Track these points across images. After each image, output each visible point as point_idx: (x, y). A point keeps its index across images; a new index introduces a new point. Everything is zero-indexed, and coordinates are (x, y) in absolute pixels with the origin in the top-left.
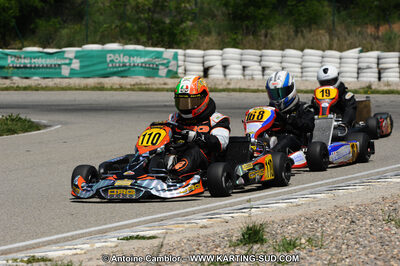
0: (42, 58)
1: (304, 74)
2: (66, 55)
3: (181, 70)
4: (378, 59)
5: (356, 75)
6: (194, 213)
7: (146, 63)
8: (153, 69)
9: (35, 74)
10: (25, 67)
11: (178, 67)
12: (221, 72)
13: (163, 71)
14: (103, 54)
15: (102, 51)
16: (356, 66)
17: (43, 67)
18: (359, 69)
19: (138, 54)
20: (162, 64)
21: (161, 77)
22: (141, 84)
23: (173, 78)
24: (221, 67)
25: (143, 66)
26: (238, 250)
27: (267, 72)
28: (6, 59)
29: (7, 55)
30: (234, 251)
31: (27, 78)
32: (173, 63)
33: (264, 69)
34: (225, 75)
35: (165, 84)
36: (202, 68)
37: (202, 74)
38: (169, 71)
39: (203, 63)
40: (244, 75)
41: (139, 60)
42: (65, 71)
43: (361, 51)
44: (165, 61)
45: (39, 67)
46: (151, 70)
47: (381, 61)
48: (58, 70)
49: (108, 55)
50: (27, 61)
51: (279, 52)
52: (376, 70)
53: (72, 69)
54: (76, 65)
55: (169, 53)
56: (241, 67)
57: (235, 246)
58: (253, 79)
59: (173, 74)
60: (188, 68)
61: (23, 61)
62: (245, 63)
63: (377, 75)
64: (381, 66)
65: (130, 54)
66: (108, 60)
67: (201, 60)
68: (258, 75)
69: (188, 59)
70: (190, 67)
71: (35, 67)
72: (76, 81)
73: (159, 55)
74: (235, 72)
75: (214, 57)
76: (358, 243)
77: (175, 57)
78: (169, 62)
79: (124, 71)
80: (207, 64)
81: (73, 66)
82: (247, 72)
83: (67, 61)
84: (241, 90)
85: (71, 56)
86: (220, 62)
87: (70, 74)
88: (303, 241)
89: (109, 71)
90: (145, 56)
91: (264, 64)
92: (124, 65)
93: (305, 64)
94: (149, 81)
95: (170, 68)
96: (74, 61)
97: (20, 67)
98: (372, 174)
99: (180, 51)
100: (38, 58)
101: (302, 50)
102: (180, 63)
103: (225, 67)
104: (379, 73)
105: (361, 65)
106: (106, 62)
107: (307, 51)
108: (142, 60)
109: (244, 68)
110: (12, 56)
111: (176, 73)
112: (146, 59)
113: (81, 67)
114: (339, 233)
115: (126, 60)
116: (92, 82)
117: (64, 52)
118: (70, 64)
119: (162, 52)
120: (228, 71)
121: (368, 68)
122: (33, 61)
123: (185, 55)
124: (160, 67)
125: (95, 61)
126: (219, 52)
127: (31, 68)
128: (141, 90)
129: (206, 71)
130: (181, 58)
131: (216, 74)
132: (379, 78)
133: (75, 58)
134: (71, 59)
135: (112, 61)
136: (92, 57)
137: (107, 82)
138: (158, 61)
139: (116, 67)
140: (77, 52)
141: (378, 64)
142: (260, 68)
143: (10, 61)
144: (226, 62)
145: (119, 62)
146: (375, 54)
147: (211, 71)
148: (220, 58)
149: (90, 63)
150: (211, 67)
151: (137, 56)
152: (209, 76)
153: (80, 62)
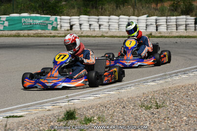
1: (120, 28)
2: (2, 19)
3: (59, 26)
4: (156, 20)
5: (145, 28)
6: (46, 102)
7: (41, 23)
11: (58, 25)
12: (79, 27)
13: (50, 27)
14: (20, 19)
15: (20, 17)
16: (145, 24)
18: (147, 25)
19: (37, 18)
20: (50, 24)
21: (49, 30)
22: (38, 34)
24: (79, 25)
26: (62, 123)
27: (101, 27)
30: (59, 124)
32: (55, 23)
33: (100, 25)
34: (81, 29)
35: (50, 33)
36: (69, 25)
37: (69, 28)
38: (53, 27)
39: (70, 23)
40: (90, 29)
41: (38, 22)
42: (1, 27)
43: (148, 16)
44: (51, 22)
46: (44, 26)
47: (157, 21)
49: (23, 19)
51: (107, 17)
52: (155, 26)
54: (6, 24)
55: (53, 18)
56: (88, 24)
57: (60, 121)
58: (94, 30)
59: (55, 29)
62: (91, 23)
63: (155, 28)
64: (157, 24)
65: (33, 18)
66: (23, 21)
67: (69, 21)
68: (97, 29)
69: (62, 21)
70: (63, 25)
72: (6, 33)
73: (48, 19)
74: (86, 27)
75: (75, 20)
76: (124, 119)
77: (56, 20)
78: (53, 23)
80: (72, 23)
81: (5, 25)
82: (92, 27)
84: (88, 36)
85: (4, 19)
86: (78, 22)
87: (4, 28)
88: (95, 118)
89: (23, 27)
90: (41, 20)
91: (100, 23)
92: (31, 24)
93: (120, 23)
94: (43, 32)
95: (53, 25)
96: (6, 22)
98: (141, 81)
99: (58, 17)
101: (119, 16)
102: (58, 23)
103: (81, 25)
104: (157, 27)
105: (148, 23)
106: (21, 22)
107: (121, 16)
108: (40, 21)
109: (90, 25)
111: (57, 28)
113: (9, 25)
114: (115, 114)
115: (31, 21)
116: (14, 32)
118: (3, 24)
119: (50, 17)
120: (82, 27)
121: (151, 25)
123: (61, 19)
124: (49, 25)
125: (16, 22)
126: (78, 17)
128: (38, 36)
129: (71, 27)
130: (59, 20)
131: (76, 28)
132: (157, 30)
133: (6, 20)
134: (4, 21)
135: (24, 22)
136: (15, 20)
137: (22, 32)
138: (47, 22)
139: (26, 25)
140: (7, 18)
141: (156, 23)
142: (98, 25)
144: (81, 22)
145: (28, 23)
146: (155, 18)
147: (74, 27)
148: (78, 20)
149: (13, 23)
150: (74, 25)
151: (37, 19)
152: (73, 29)
153: (9, 23)
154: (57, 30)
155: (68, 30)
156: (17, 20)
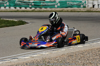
0: (50, 3)
2: (56, 2)
3: (87, 6)
8: (79, 5)
9: (48, 7)
10: (46, 5)
11: (86, 5)
12: (97, 6)
13: (82, 6)
17: (50, 5)
20: (82, 4)
21: (81, 8)
23: (84, 8)
24: (97, 5)
25: (77, 5)
28: (41, 3)
29: (41, 2)
31: (46, 8)
32: (85, 4)
34: (98, 7)
36: (92, 5)
39: (93, 4)
41: (75, 3)
42: (56, 6)
44: (82, 3)
45: (49, 5)
48: (54, 6)
49: (67, 2)
50: (46, 4)
53: (58, 6)
54: (59, 4)
60: (89, 5)
61: (45, 4)
66: (67, 3)
67: (92, 3)
69: (89, 3)
71: (48, 5)
77: (85, 2)
78: (83, 4)
79: (71, 6)
80: (94, 4)
81: (58, 5)
83: (57, 4)
86: (97, 4)
87: (57, 7)
89: (67, 6)
92: (72, 5)
94: (78, 9)
95: (84, 5)
96: (58, 4)
97: (44, 5)
99: (87, 1)
100: (49, 3)
102: (87, 4)
103: (98, 5)
106: (66, 4)
108: (76, 3)
110: (42, 2)
112: (77, 3)
113: (60, 5)
115: (72, 3)
117: (56, 1)
119: (82, 1)
120: (99, 6)
122: (48, 4)
123: (88, 2)
124: (81, 5)
125: (64, 3)
127: (47, 5)
129: (93, 6)
130: (87, 2)
131: (96, 7)
133: (59, 3)
134: (57, 3)
135: (68, 3)
136: (63, 2)
138: (80, 3)
139: (69, 5)
140: (59, 1)
143: (42, 4)
144: (99, 4)
145: (70, 4)
147: (95, 6)
148: (97, 2)
149: (62, 4)
150: (95, 5)
151: (75, 2)
152: (94, 7)
153: (60, 4)
154: (86, 8)
155: (91, 8)
156: (65, 2)
